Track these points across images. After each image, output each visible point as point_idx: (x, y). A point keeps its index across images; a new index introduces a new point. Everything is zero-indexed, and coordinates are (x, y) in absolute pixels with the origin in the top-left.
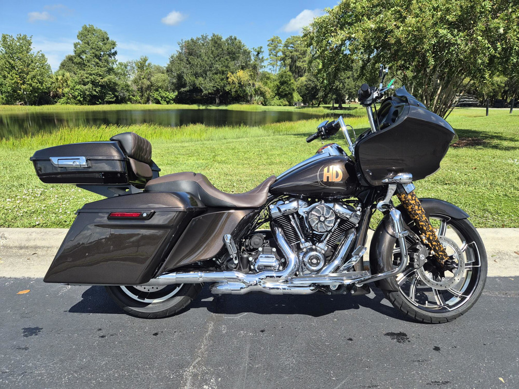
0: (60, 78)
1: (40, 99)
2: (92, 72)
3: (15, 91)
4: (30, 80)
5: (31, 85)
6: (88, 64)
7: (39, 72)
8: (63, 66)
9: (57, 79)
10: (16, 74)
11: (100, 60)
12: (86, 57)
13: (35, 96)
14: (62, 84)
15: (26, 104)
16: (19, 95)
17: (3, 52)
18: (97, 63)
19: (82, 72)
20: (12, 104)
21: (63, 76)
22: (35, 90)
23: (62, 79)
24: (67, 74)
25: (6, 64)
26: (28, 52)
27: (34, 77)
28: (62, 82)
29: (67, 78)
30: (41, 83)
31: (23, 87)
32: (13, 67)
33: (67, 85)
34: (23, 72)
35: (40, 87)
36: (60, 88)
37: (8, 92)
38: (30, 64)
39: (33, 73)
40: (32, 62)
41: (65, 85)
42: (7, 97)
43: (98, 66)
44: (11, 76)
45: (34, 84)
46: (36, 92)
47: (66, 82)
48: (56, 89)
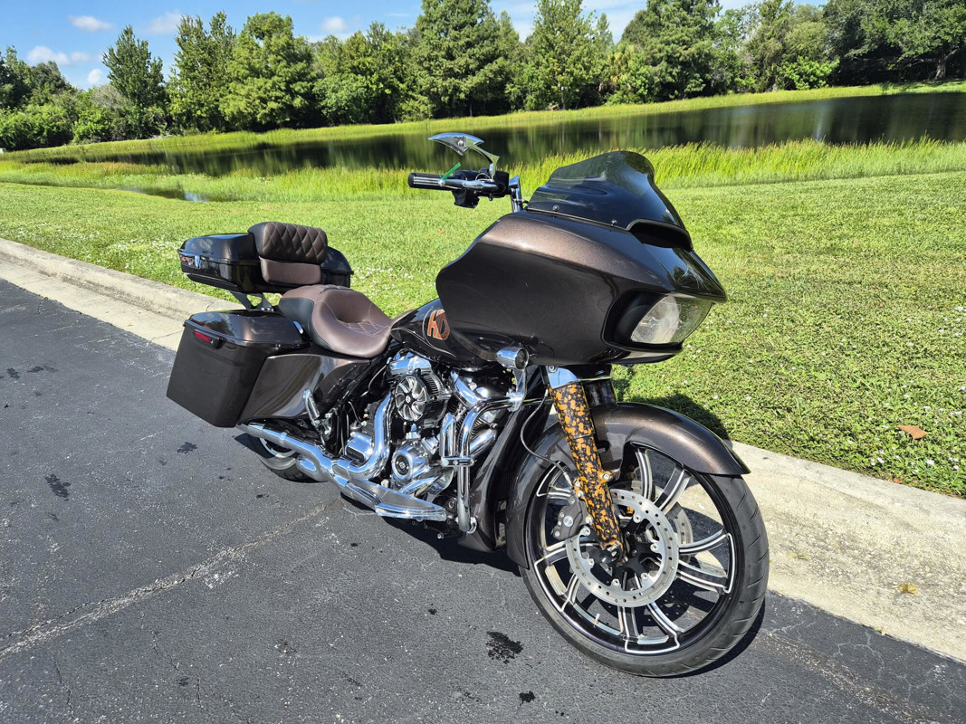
0: (617, 56)
1: (583, 97)
2: (670, 39)
3: (548, 87)
4: (572, 65)
5: (571, 73)
6: (667, 23)
7: (586, 50)
8: (628, 31)
9: (613, 59)
10: (554, 58)
11: (689, 10)
12: (666, 10)
13: (576, 93)
14: (619, 67)
15: (561, 107)
16: (553, 94)
17: (542, 23)
18: (684, 19)
19: (654, 40)
20: (543, 109)
21: (623, 52)
22: (577, 82)
23: (620, 59)
24: (631, 48)
25: (542, 40)
26: (575, 17)
27: (579, 59)
28: (619, 63)
29: (629, 55)
30: (587, 69)
31: (560, 78)
32: (551, 46)
33: (626, 68)
34: (563, 52)
35: (584, 76)
36: (614, 74)
37: (540, 89)
38: (575, 38)
39: (577, 53)
40: (579, 33)
41: (623, 68)
42: (537, 97)
43: (684, 25)
44: (547, 61)
45: (576, 72)
46: (578, 86)
47: (626, 62)
48: (609, 77)
